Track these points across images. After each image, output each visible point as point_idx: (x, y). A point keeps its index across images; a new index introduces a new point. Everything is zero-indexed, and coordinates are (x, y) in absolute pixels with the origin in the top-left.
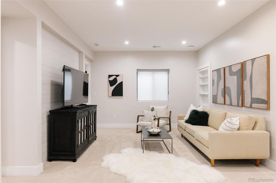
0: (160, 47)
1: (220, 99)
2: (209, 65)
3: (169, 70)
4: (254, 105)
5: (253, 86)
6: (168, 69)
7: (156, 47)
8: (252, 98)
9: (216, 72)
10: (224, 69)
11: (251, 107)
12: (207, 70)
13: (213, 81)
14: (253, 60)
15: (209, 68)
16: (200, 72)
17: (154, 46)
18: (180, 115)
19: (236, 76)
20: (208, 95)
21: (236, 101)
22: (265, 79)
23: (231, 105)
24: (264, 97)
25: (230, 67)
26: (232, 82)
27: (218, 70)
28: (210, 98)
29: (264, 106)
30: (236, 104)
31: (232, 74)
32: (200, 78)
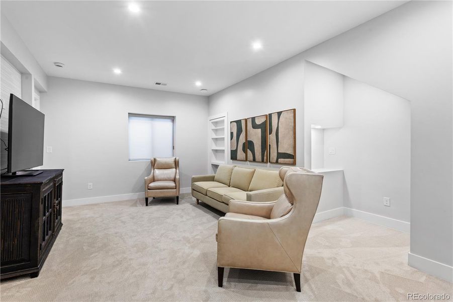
0: (165, 85)
1: (240, 154)
2: (226, 115)
3: (174, 117)
4: (280, 160)
5: (279, 140)
6: (173, 115)
7: (159, 84)
8: (278, 153)
9: (235, 124)
10: (246, 120)
11: (277, 162)
12: (223, 121)
13: (232, 133)
14: (279, 114)
15: (225, 119)
16: (212, 123)
17: (158, 82)
18: (193, 176)
19: (260, 129)
20: (224, 150)
21: (260, 157)
22: (292, 133)
23: (254, 160)
24: (290, 152)
25: (253, 119)
26: (256, 136)
27: (238, 122)
28: (228, 154)
29: (291, 160)
30: (260, 160)
31: (255, 126)
32: (212, 130)
